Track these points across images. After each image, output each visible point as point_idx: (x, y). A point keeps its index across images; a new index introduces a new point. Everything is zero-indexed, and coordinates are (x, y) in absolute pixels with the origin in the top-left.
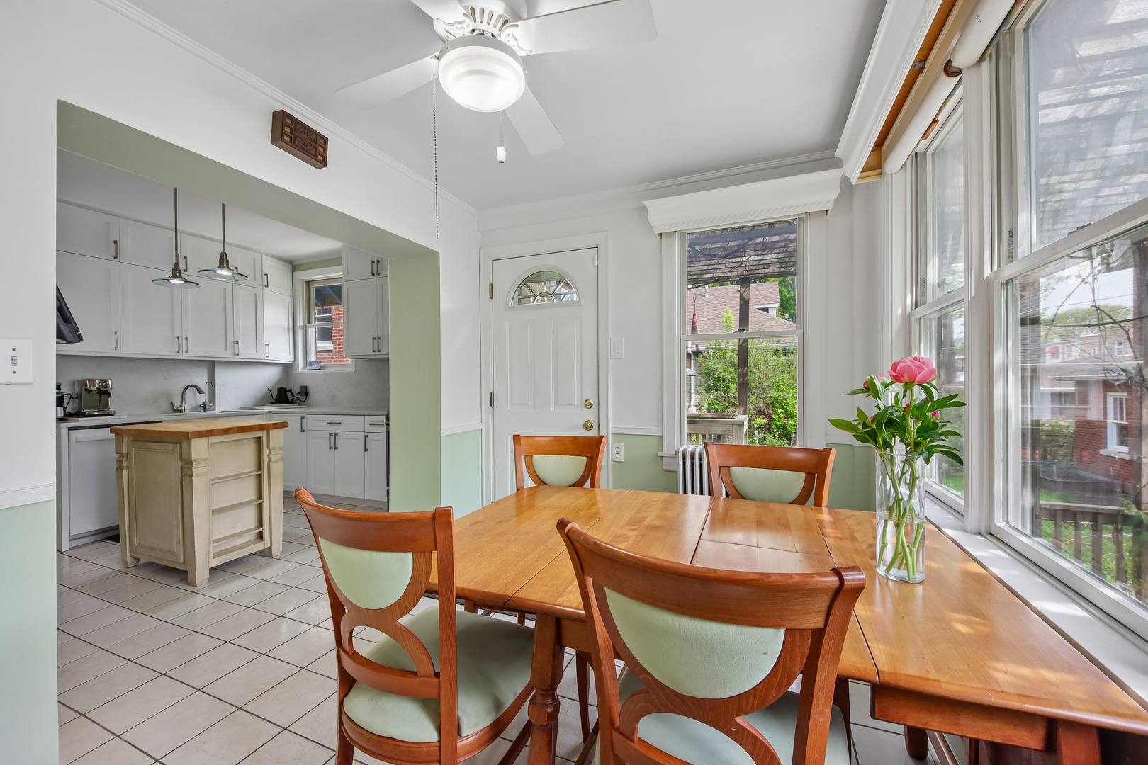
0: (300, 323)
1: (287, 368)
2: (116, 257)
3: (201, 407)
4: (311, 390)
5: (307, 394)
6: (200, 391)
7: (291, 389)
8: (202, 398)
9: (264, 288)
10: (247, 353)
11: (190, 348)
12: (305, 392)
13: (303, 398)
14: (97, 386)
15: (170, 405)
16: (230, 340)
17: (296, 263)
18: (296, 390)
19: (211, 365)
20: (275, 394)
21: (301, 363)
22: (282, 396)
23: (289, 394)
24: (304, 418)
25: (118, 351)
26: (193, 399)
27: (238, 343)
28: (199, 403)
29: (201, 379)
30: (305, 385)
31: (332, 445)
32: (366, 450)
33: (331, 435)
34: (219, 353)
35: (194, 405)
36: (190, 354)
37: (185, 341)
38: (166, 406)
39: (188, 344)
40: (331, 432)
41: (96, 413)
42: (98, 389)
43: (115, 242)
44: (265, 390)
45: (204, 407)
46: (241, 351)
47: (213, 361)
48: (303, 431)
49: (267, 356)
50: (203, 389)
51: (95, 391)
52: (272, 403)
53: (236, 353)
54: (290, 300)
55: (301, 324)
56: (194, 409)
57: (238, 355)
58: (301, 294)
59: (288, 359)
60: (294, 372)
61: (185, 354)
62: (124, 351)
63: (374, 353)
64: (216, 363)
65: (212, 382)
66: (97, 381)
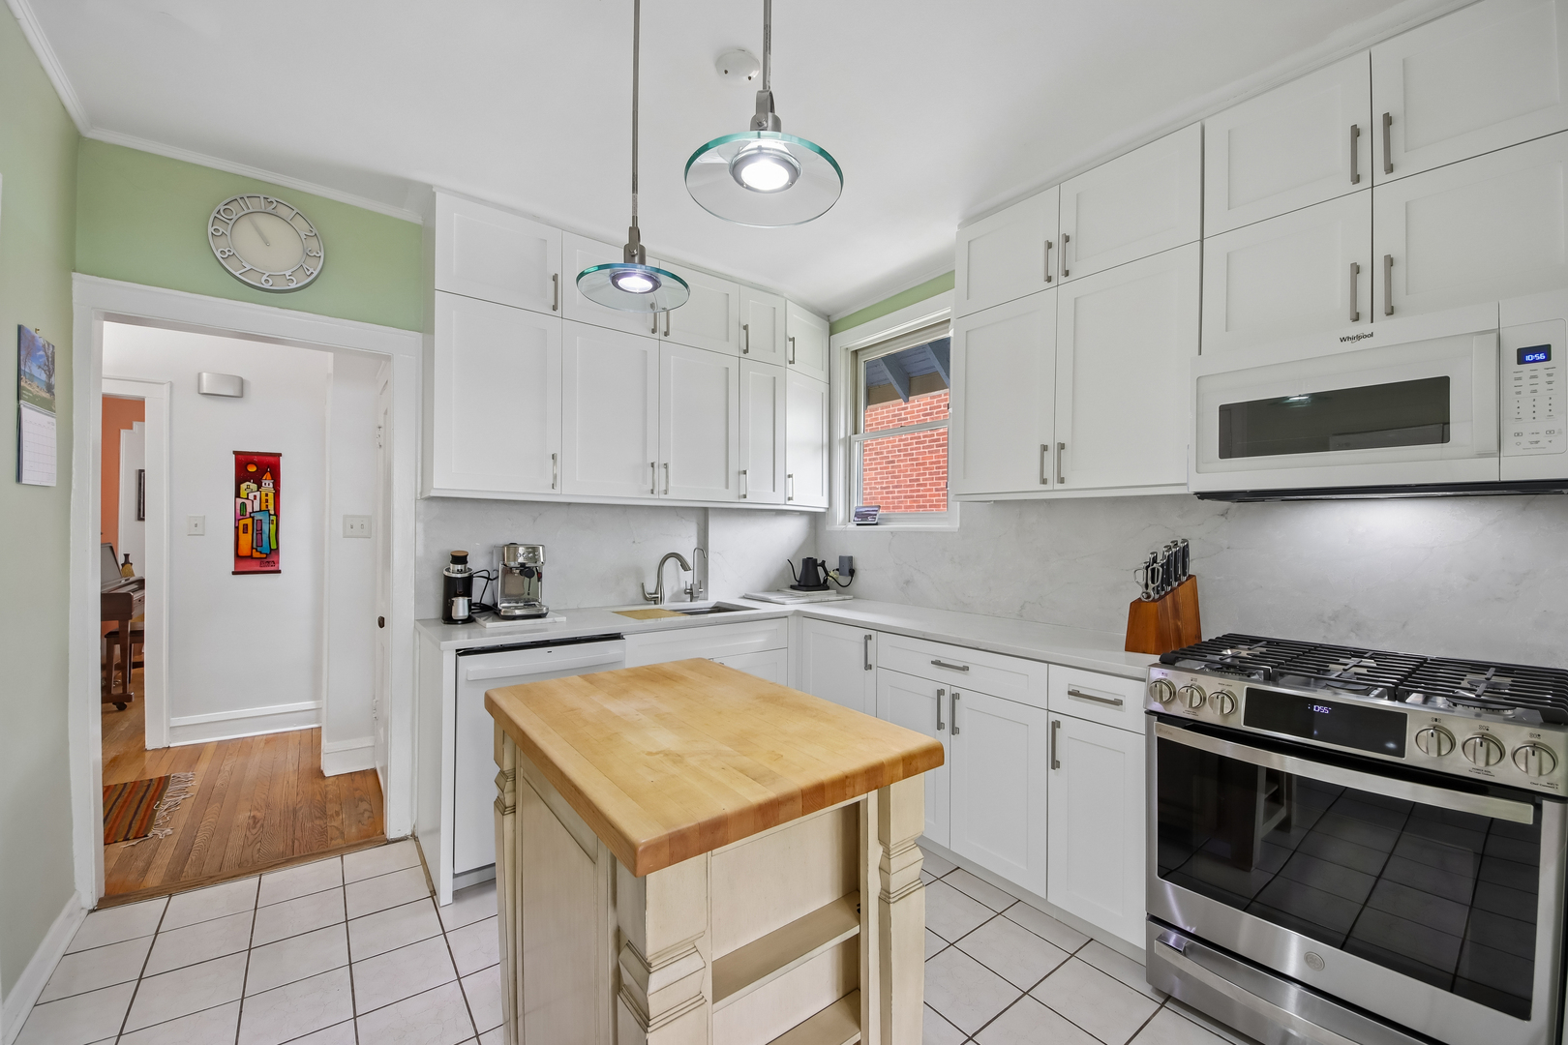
0: (841, 432)
1: (816, 520)
2: (555, 308)
3: (686, 593)
4: (860, 565)
5: (852, 572)
6: (685, 567)
7: (824, 562)
8: (688, 578)
9: (788, 365)
10: (761, 494)
11: (671, 484)
12: (849, 568)
13: (844, 580)
14: (521, 560)
15: (640, 589)
16: (733, 469)
17: (835, 319)
18: (832, 564)
19: (703, 515)
20: (799, 570)
21: (840, 512)
22: (810, 576)
23: (820, 570)
24: (870, 637)
25: (557, 490)
26: (676, 579)
27: (745, 472)
28: (683, 586)
29: (685, 543)
30: (850, 555)
31: (945, 718)
32: (1055, 764)
33: (940, 693)
34: (713, 493)
35: (676, 589)
36: (671, 495)
37: (663, 470)
38: (633, 592)
39: (667, 472)
40: (941, 687)
41: (518, 612)
42: (522, 565)
43: (555, 278)
44: (782, 562)
45: (691, 594)
46: (749, 489)
47: (706, 509)
48: (868, 667)
49: (789, 499)
50: (690, 561)
51: (517, 568)
52: (793, 587)
53: (743, 493)
54: (824, 388)
55: (842, 435)
56: (676, 598)
57: (745, 496)
58: (843, 379)
59: (819, 503)
60: (828, 528)
61: (662, 496)
62: (567, 492)
63: (1043, 487)
64: (710, 512)
65: (703, 549)
66: (521, 550)
